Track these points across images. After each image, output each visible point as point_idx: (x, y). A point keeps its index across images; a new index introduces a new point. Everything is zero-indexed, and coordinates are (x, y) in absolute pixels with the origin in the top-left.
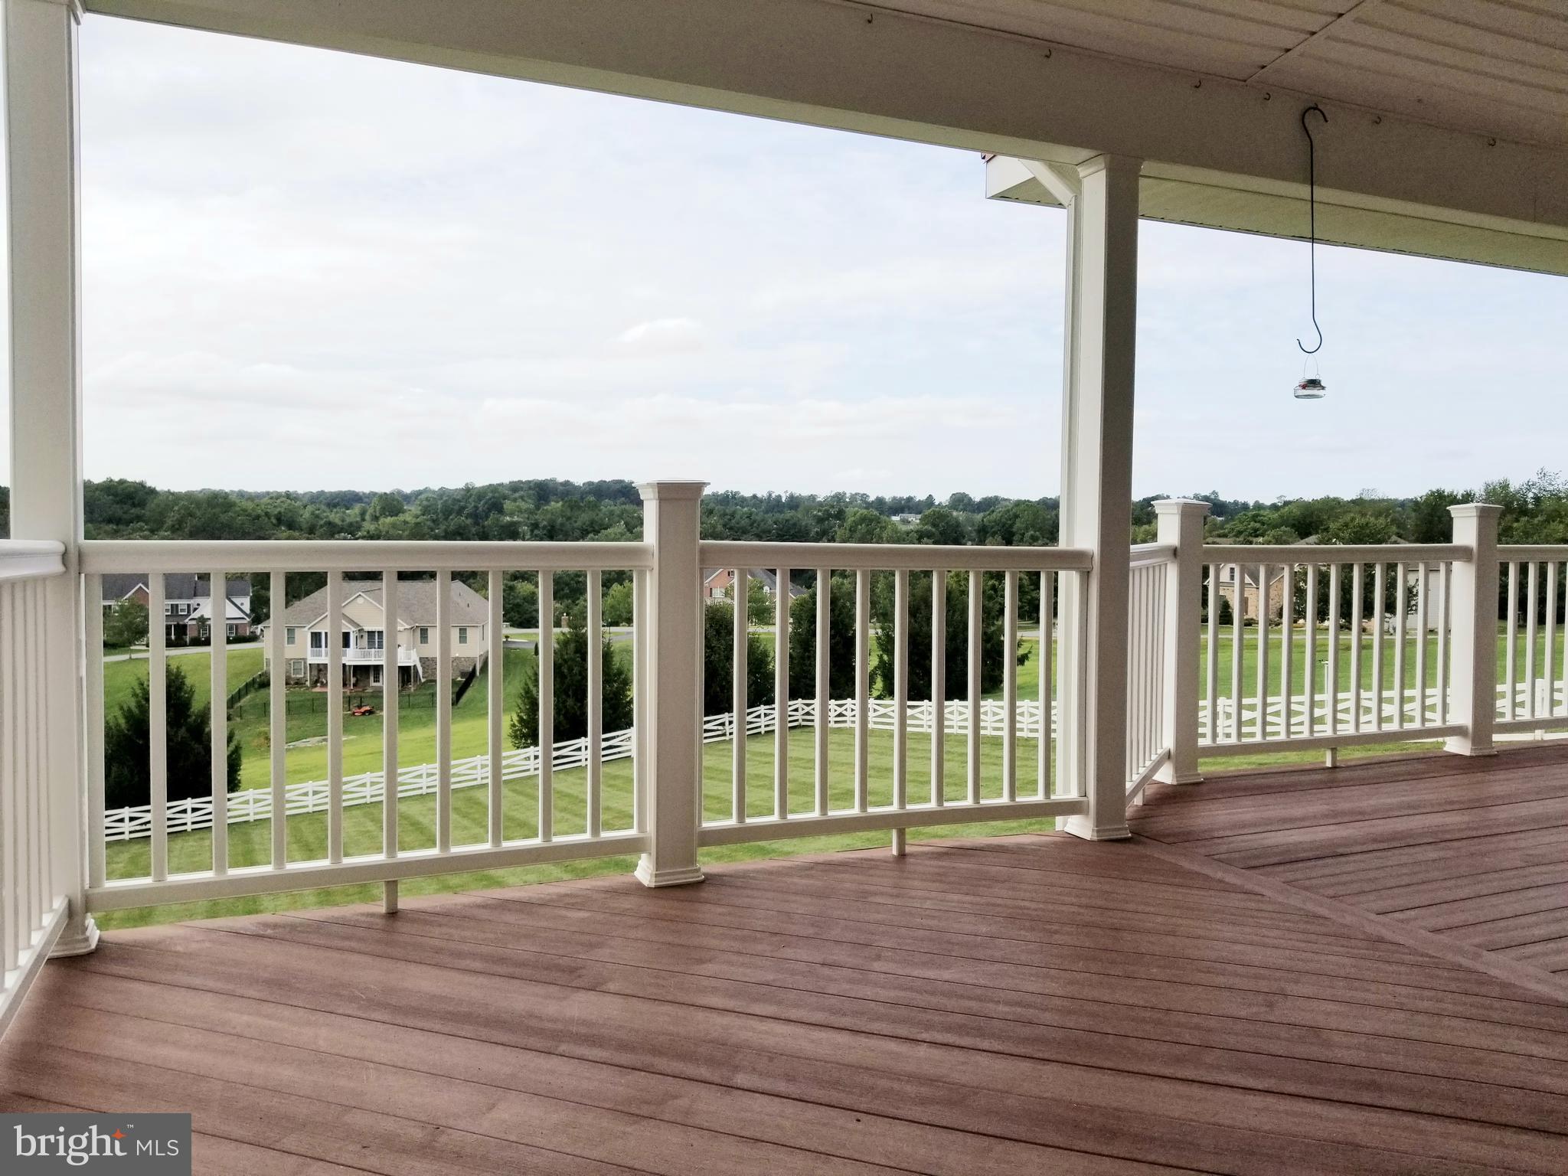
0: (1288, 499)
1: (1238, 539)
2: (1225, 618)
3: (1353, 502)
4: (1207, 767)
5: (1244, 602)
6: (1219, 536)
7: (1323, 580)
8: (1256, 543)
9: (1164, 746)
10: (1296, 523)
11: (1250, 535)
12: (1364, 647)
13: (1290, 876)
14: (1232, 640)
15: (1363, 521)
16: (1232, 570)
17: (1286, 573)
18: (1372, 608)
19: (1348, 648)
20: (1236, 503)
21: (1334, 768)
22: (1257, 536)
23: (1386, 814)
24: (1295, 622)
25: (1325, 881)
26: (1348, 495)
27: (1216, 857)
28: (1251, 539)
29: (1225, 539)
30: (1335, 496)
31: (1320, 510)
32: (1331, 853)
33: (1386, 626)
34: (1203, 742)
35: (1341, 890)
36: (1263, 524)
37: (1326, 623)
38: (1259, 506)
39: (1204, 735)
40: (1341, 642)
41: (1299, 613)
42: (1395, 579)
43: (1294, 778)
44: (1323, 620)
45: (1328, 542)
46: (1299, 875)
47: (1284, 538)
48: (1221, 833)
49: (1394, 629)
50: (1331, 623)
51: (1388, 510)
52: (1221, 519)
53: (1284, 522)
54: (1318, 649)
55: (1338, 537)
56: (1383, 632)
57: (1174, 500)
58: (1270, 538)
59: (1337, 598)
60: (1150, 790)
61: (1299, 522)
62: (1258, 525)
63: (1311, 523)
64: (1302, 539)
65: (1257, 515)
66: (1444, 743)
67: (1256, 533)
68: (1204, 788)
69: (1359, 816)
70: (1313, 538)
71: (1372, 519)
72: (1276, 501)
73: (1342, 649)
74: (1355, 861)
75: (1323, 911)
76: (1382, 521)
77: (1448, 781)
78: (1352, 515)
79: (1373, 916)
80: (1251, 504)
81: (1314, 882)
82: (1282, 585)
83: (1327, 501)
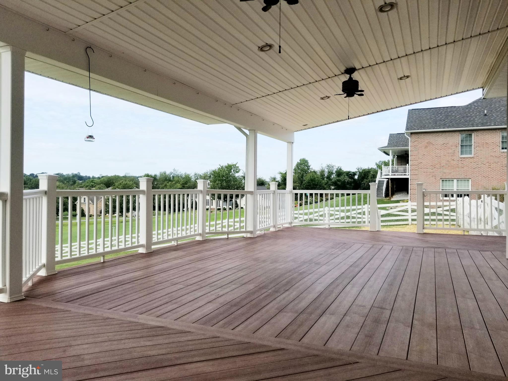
0: (103, 175)
1: (86, 188)
2: (83, 214)
3: (123, 177)
4: (58, 268)
5: (89, 209)
6: (80, 187)
7: (114, 201)
8: (93, 189)
9: (42, 263)
10: (106, 183)
11: (91, 187)
12: (127, 221)
13: (82, 302)
14: (85, 222)
15: (125, 183)
16: (85, 198)
17: (103, 199)
18: (129, 209)
19: (122, 222)
20: (86, 176)
21: (104, 262)
22: (93, 187)
23: (117, 275)
24: (106, 215)
25: (92, 302)
26: (122, 175)
27: (56, 300)
28: (91, 188)
29: (82, 188)
30: (118, 175)
31: (113, 179)
32: (98, 291)
33: (133, 214)
34: (57, 259)
35: (97, 304)
36: (95, 183)
37: (115, 215)
38: (94, 178)
39: (57, 257)
40: (120, 220)
41: (107, 212)
42: (135, 200)
43: (90, 267)
44: (114, 214)
45: (115, 189)
46: (84, 301)
47: (102, 188)
48: (60, 291)
49: (136, 215)
50: (117, 214)
51: (133, 179)
52: (81, 181)
53: (101, 183)
54: (113, 223)
55: (118, 187)
56: (132, 216)
57: (47, 174)
58: (97, 188)
59: (118, 207)
60: (35, 280)
61: (107, 183)
62: (93, 184)
63: (110, 183)
64: (107, 188)
65: (93, 181)
66: (138, 250)
67: (92, 186)
68: (57, 275)
69: (110, 277)
70: (110, 188)
71: (128, 182)
72: (99, 176)
73: (120, 222)
74: (104, 293)
75: (89, 312)
76: (131, 182)
77: (138, 262)
78: (122, 181)
79: (106, 311)
80: (91, 177)
81: (89, 303)
82: (101, 203)
83: (115, 176)
